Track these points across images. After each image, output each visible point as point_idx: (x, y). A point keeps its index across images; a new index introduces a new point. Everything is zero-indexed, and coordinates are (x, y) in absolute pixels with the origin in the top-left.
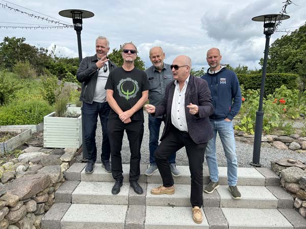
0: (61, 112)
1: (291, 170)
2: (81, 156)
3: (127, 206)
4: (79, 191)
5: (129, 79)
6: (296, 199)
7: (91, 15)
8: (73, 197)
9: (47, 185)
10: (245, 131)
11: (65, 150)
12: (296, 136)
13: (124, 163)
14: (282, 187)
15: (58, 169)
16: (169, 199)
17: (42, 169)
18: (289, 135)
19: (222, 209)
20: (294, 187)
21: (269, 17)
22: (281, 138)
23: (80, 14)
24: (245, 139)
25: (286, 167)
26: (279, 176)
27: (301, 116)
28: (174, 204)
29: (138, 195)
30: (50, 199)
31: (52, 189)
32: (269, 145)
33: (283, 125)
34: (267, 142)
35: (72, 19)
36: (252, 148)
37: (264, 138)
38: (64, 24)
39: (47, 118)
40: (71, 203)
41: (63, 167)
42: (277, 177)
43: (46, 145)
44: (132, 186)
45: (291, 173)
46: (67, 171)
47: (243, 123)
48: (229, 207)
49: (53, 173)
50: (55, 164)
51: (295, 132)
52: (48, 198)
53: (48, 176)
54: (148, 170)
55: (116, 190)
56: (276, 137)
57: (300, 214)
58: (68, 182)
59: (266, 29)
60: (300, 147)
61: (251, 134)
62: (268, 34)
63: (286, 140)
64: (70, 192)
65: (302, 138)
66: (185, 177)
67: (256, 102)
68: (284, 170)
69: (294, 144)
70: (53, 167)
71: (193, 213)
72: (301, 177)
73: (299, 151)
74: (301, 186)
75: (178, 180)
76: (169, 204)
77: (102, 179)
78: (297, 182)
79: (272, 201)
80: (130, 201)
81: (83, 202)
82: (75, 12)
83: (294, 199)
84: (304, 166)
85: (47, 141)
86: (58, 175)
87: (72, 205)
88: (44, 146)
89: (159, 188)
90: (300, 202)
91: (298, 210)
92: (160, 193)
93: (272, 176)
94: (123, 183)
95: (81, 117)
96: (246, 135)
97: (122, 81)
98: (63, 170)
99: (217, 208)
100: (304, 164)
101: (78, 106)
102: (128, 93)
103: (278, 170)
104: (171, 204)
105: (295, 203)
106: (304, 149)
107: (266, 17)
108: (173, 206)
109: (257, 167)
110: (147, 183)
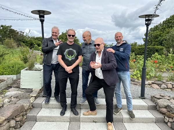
0: (31, 68)
1: (162, 101)
2: (42, 93)
3: (69, 123)
4: (41, 114)
5: (71, 49)
6: (166, 117)
7: (49, 13)
8: (37, 118)
9: (22, 111)
10: (136, 79)
11: (33, 90)
12: (164, 81)
13: (67, 97)
14: (157, 110)
15: (28, 101)
16: (93, 118)
17: (19, 101)
18: (161, 80)
19: (124, 123)
20: (164, 110)
21: (148, 16)
22: (156, 82)
23: (43, 12)
24: (136, 83)
25: (159, 99)
26: (156, 104)
27: (167, 70)
28: (97, 121)
29: (75, 116)
30: (24, 119)
31: (25, 113)
32: (150, 86)
33: (157, 75)
34: (148, 84)
35: (39, 15)
36: (140, 88)
37: (146, 82)
38: (34, 18)
39: (23, 71)
40: (36, 121)
41: (32, 100)
42: (155, 105)
43: (22, 87)
44: (72, 111)
45: (162, 102)
46: (34, 102)
47: (135, 74)
48: (128, 122)
49: (25, 103)
50: (27, 98)
51: (164, 79)
52: (23, 119)
53: (23, 105)
54: (81, 101)
55: (63, 113)
56: (153, 82)
57: (168, 126)
58: (35, 109)
59: (147, 22)
60: (167, 87)
61: (139, 80)
62: (147, 25)
63: (159, 84)
64: (35, 115)
65: (167, 82)
66: (103, 105)
67: (142, 62)
68: (158, 101)
69: (163, 86)
70: (26, 100)
71: (107, 126)
72: (168, 105)
73: (166, 89)
74: (168, 110)
75: (99, 107)
76: (93, 121)
77: (55, 107)
78: (166, 107)
79: (152, 118)
80: (71, 119)
81: (43, 121)
82: (40, 12)
83: (165, 117)
84: (169, 98)
85: (22, 85)
86: (28, 105)
87: (37, 122)
88: (21, 88)
89: (88, 112)
90: (168, 119)
91: (166, 123)
92: (88, 115)
93: (151, 104)
94: (67, 109)
95: (42, 70)
96: (136, 80)
97: (67, 50)
98: (32, 101)
99: (121, 123)
100: (169, 97)
101: (41, 64)
102: (70, 57)
103: (155, 100)
104: (95, 121)
105: (165, 120)
106: (169, 89)
107: (146, 15)
108: (96, 122)
109: (143, 99)
110: (81, 109)
